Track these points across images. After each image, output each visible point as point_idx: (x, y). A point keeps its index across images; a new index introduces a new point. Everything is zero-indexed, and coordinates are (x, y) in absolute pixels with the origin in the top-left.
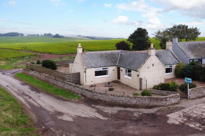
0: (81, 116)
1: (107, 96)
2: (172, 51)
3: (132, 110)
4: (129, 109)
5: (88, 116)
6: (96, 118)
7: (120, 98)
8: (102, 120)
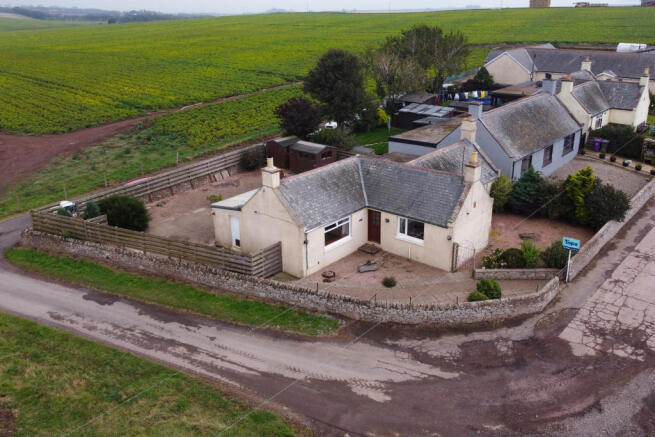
0: (396, 381)
1: (414, 311)
2: (475, 144)
3: (485, 336)
4: (477, 336)
5: (408, 377)
6: (432, 378)
7: (449, 312)
8: (450, 380)
